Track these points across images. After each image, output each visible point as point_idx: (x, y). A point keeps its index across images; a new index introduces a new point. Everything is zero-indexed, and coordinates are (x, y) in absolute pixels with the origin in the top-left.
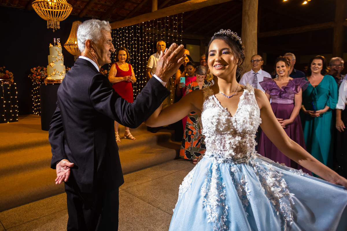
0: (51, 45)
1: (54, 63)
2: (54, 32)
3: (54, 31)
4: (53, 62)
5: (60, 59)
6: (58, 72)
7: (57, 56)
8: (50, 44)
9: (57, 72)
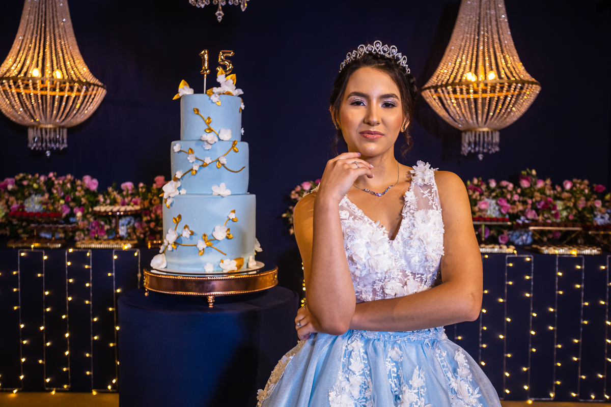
0: (184, 90)
1: (179, 184)
2: (220, 18)
3: (220, 15)
4: (176, 180)
5: (208, 160)
6: (192, 233)
7: (192, 145)
8: (183, 81)
9: (186, 234)
